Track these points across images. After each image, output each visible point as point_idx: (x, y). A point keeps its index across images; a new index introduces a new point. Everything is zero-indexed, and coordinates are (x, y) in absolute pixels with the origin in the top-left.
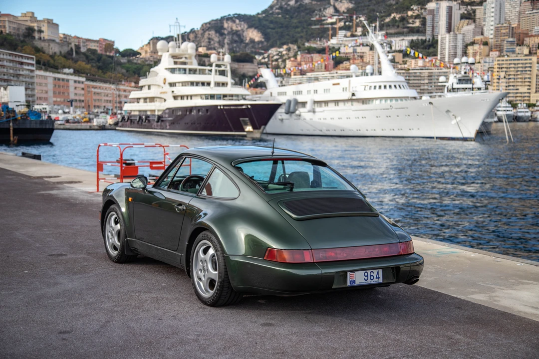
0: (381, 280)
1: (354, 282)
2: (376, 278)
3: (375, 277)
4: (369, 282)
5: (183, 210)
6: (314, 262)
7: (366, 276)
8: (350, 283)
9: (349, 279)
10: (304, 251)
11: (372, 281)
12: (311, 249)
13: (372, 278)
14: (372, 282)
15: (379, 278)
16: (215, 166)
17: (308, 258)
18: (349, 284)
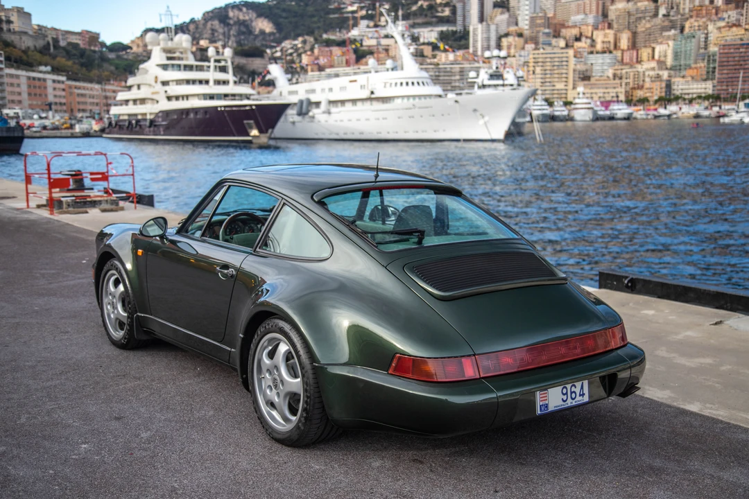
0: (586, 399)
1: (547, 406)
2: (580, 395)
3: (578, 394)
4: (570, 403)
5: (232, 276)
6: (480, 378)
7: (564, 394)
8: (541, 409)
9: (539, 404)
10: (463, 359)
11: (574, 401)
12: (474, 355)
13: (573, 395)
14: (574, 404)
15: (583, 395)
16: (284, 201)
17: (470, 372)
18: (539, 412)
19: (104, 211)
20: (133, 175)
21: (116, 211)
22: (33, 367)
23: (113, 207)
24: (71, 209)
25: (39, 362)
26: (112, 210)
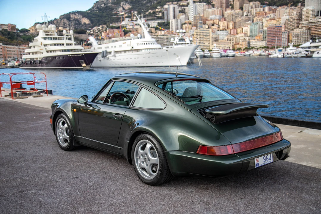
19: (34, 97)
20: (46, 82)
21: (39, 97)
22: (32, 159)
23: (38, 95)
24: (21, 97)
25: (34, 157)
26: (38, 97)
